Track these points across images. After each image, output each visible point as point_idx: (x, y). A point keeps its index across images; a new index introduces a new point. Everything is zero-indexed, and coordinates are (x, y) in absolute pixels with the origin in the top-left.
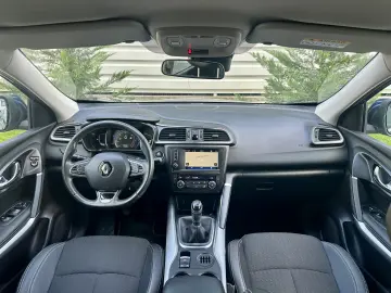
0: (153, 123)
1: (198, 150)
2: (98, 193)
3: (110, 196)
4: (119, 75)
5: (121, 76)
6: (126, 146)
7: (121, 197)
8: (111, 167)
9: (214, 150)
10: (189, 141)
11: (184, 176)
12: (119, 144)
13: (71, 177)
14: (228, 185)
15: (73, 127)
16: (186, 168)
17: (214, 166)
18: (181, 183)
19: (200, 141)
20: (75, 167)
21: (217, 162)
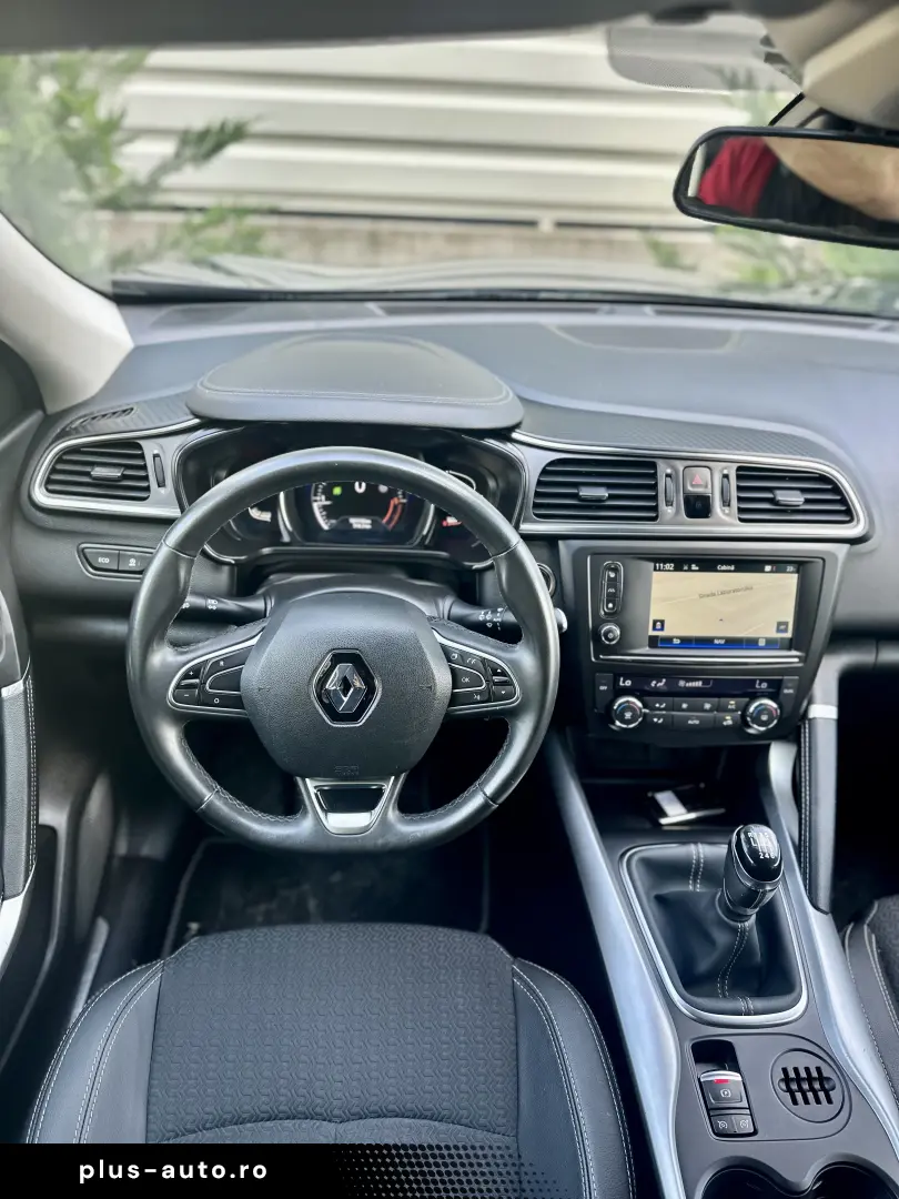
1: (708, 563)
3: (364, 800)
4: (203, 135)
5: (209, 142)
6: (361, 523)
7: (410, 804)
8: (368, 679)
9: (779, 564)
11: (641, 677)
12: (330, 512)
13: (177, 717)
14: (824, 711)
15: (133, 444)
16: (653, 642)
17: (774, 634)
18: (629, 707)
19: (725, 520)
20: (196, 672)
21: (790, 619)
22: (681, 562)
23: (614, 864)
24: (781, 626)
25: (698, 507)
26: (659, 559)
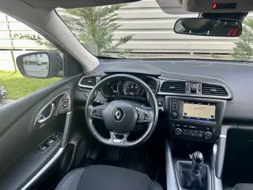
0: (156, 76)
1: (196, 102)
2: (112, 133)
3: (121, 137)
4: (125, 39)
6: (132, 94)
8: (123, 113)
9: (212, 104)
10: (188, 93)
11: (182, 125)
13: (92, 118)
14: (223, 136)
15: (95, 77)
16: (184, 117)
17: (210, 118)
18: (179, 130)
19: (199, 94)
20: (95, 110)
21: (214, 115)
22: (190, 102)
23: (174, 163)
24: (212, 116)
25: (193, 91)
26: (186, 101)
